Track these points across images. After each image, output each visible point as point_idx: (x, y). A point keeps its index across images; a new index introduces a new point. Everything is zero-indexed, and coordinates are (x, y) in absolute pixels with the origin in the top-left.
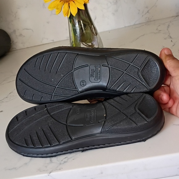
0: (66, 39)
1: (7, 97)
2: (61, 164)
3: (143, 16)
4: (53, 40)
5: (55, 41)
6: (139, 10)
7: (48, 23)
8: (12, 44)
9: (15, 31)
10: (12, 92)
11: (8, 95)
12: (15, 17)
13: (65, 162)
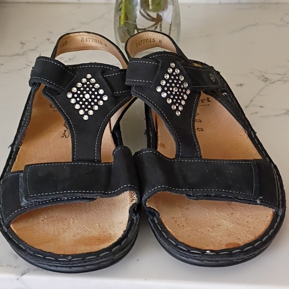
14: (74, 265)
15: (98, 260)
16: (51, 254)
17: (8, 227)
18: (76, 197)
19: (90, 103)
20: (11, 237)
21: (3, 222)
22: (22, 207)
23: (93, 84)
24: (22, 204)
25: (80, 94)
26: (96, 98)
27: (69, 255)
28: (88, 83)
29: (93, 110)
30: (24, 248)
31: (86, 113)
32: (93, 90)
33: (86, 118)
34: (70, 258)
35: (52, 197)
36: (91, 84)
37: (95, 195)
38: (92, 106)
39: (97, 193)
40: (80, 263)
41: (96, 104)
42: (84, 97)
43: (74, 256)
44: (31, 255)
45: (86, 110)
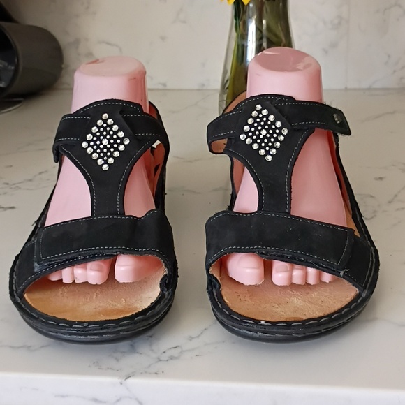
0: (196, 87)
1: (30, 180)
2: (161, 360)
3: (395, 71)
4: (164, 85)
5: (169, 87)
6: (389, 56)
7: (163, 38)
8: (63, 72)
9: (77, 42)
10: (46, 172)
11: (35, 176)
12: (88, 8)
13: (172, 358)
14: (90, 332)
15: (116, 327)
16: (65, 321)
17: (22, 297)
18: (94, 255)
19: (109, 150)
20: (24, 306)
21: (16, 293)
22: (36, 272)
23: (111, 126)
24: (36, 270)
25: (96, 141)
26: (115, 142)
27: (85, 322)
28: (105, 125)
29: (114, 158)
30: (36, 316)
31: (106, 162)
32: (111, 133)
33: (105, 167)
34: (86, 324)
35: (66, 257)
36: (108, 126)
37: (114, 251)
38: (112, 153)
39: (117, 248)
40: (96, 330)
41: (116, 149)
42: (101, 144)
43: (90, 323)
44: (43, 322)
45: (105, 158)
